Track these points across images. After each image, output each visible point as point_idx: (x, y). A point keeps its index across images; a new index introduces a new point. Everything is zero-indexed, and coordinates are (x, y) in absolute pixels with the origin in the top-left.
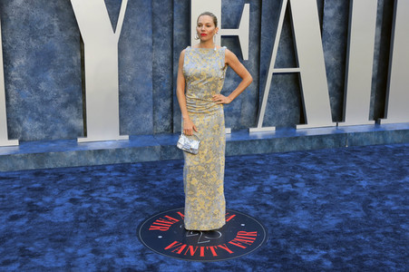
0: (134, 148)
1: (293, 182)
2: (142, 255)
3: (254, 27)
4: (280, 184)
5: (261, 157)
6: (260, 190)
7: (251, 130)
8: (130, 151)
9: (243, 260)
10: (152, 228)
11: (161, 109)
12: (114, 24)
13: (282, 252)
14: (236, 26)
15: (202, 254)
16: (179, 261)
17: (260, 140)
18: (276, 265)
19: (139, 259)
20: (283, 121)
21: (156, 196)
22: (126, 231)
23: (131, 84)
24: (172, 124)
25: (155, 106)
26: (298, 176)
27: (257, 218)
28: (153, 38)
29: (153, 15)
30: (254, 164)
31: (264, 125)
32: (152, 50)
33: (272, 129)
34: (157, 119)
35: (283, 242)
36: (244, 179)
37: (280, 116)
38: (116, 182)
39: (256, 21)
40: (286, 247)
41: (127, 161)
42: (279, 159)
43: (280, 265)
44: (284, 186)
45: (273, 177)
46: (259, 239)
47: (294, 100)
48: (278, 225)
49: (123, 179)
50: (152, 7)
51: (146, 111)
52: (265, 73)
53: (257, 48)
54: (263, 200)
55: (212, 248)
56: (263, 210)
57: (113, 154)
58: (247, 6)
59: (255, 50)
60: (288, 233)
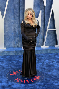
0: (8, 51)
1: (53, 62)
2: (7, 82)
3: (43, 17)
4: (49, 62)
5: (44, 54)
6: (43, 64)
7: (42, 47)
8: (7, 52)
9: (36, 84)
10: (11, 74)
11: (16, 40)
12: (3, 16)
13: (48, 82)
14: (37, 17)
15: (25, 82)
16: (18, 84)
17: (44, 50)
18: (46, 86)
19: (6, 83)
20: (51, 44)
21: (13, 65)
22: (3, 75)
23: (7, 33)
24: (19, 45)
25: (14, 39)
26: (54, 60)
27: (41, 72)
28: (14, 20)
29: (14, 13)
30: (42, 56)
31: (45, 45)
32: (13, 23)
33: (48, 47)
34: (15, 43)
35: (48, 79)
36: (39, 61)
37: (50, 43)
38: (2, 61)
39: (43, 16)
40: (49, 81)
41: (6, 55)
42: (49, 55)
43: (47, 86)
44: (50, 63)
45: (47, 60)
46: (42, 78)
47: (54, 38)
48: (47, 74)
49: (4, 60)
50: (14, 11)
51: (12, 41)
52: (46, 30)
53: (44, 24)
54: (44, 67)
55: (28, 80)
56: (43, 70)
57: (2, 53)
58: (41, 11)
59: (43, 24)
60: (50, 77)
